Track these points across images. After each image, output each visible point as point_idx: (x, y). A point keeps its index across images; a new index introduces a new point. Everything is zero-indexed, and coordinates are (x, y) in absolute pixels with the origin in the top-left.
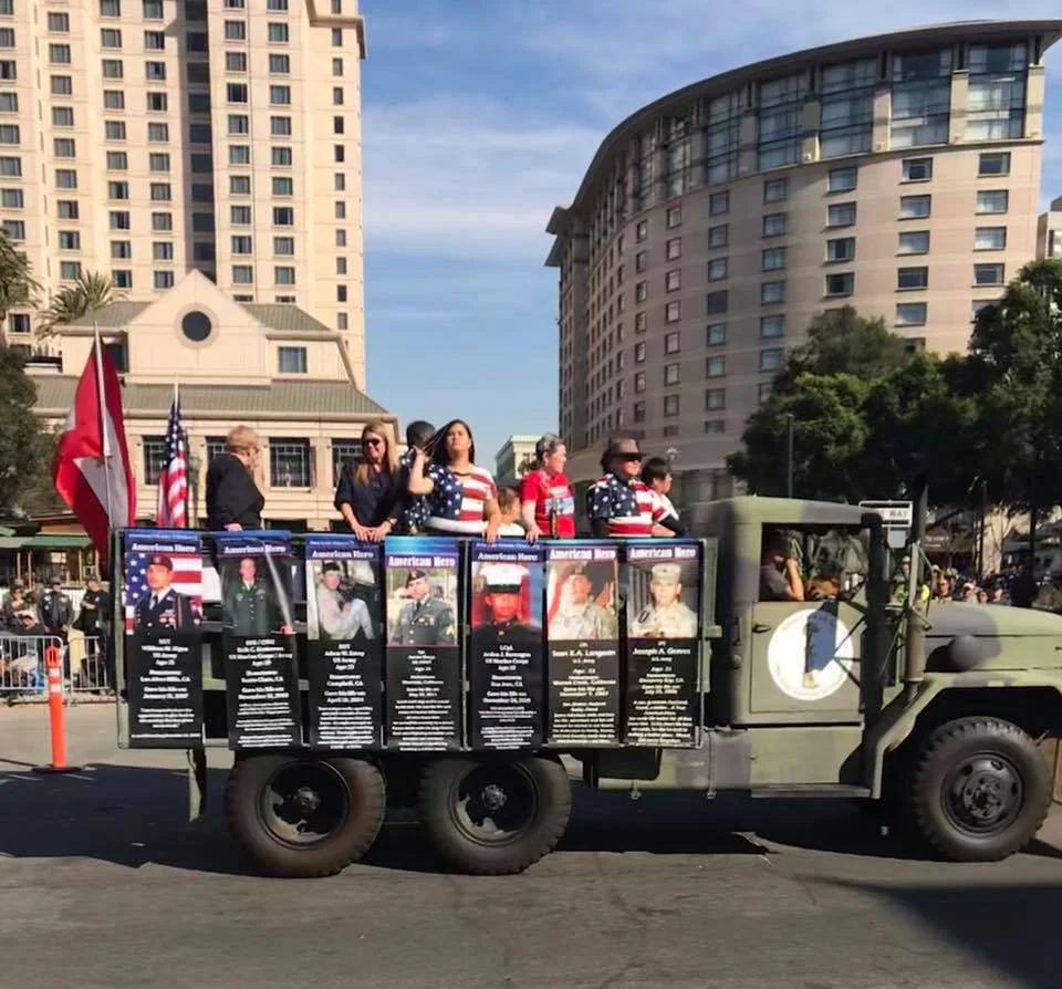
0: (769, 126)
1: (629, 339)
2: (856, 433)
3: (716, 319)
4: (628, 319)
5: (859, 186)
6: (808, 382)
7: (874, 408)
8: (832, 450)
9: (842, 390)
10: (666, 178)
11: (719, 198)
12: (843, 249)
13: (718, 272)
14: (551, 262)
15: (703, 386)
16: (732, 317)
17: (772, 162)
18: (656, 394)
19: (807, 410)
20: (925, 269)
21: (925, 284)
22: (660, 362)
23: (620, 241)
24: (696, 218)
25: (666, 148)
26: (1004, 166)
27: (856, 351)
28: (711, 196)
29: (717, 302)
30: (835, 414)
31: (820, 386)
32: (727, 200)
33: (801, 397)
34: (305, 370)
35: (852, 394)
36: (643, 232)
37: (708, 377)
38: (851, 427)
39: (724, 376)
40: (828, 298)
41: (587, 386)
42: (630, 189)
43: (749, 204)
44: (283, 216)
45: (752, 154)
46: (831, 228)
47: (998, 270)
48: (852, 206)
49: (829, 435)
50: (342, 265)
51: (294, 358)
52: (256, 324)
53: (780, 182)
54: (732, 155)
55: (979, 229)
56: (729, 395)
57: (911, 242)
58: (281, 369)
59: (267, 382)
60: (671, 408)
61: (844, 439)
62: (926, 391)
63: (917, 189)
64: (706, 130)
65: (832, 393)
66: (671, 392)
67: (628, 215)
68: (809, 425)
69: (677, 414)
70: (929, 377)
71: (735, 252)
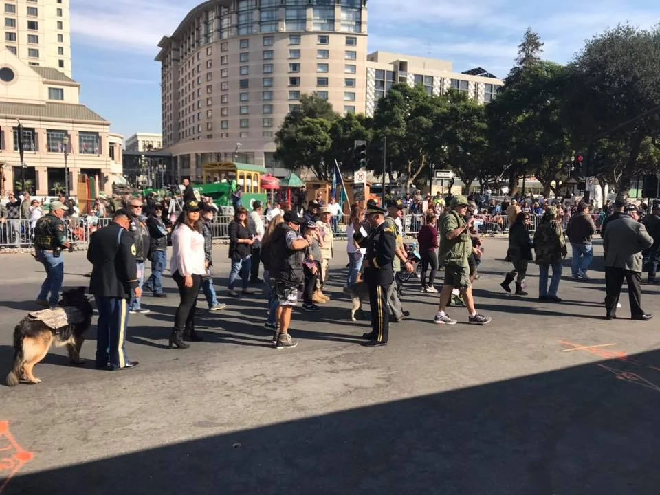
0: (264, 15)
1: (204, 96)
2: (328, 142)
3: (244, 91)
4: (203, 86)
5: (301, 43)
6: (308, 121)
7: (333, 131)
8: (319, 148)
9: (322, 124)
10: (220, 30)
11: (244, 41)
12: (295, 67)
13: (244, 71)
14: (158, 59)
15: (239, 118)
16: (251, 90)
17: (266, 29)
18: (217, 120)
19: (309, 131)
20: (327, 79)
21: (327, 84)
22: (219, 106)
23: (198, 54)
24: (234, 48)
25: (220, 18)
26: (354, 42)
27: (319, 109)
28: (241, 41)
29: (244, 84)
30: (320, 134)
31: (313, 122)
32: (248, 42)
33: (306, 126)
34: (62, 99)
35: (325, 126)
36: (210, 51)
37: (241, 114)
38: (326, 139)
39: (247, 114)
40: (290, 86)
41: (179, 113)
42: (203, 32)
43: (256, 45)
44: (33, 25)
45: (258, 25)
46: (290, 59)
47: (353, 81)
48: (299, 51)
49: (318, 142)
50: (61, 50)
51: (57, 93)
52: (38, 75)
53: (270, 38)
54: (250, 24)
55: (346, 65)
56: (250, 121)
57: (322, 67)
58: (50, 98)
59: (44, 103)
60: (224, 126)
61: (323, 144)
62: (353, 127)
63: (324, 47)
64: (238, 13)
65: (318, 126)
66: (224, 119)
67: (202, 44)
68: (310, 138)
69: (227, 128)
70: (354, 121)
71: (251, 64)
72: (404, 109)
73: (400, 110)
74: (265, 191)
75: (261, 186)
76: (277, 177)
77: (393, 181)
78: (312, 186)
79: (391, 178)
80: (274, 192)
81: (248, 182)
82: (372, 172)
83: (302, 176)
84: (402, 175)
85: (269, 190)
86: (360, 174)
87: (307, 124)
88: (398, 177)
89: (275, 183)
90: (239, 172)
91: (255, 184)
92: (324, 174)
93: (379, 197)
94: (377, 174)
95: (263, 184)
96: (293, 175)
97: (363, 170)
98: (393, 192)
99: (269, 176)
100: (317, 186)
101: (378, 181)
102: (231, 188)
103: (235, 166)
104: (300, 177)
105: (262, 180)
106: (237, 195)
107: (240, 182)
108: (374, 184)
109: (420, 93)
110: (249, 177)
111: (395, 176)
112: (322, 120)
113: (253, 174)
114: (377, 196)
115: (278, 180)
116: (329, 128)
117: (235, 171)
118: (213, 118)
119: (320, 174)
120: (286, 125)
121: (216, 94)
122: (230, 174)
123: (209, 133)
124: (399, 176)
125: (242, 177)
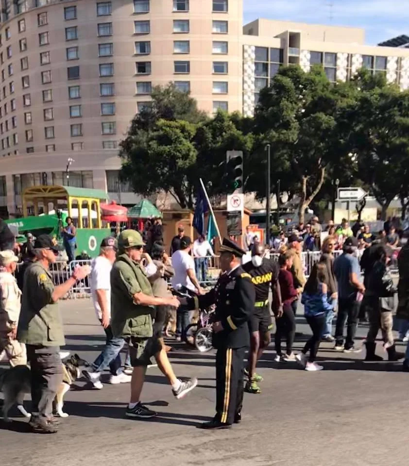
1: (18, 93)
2: (191, 153)
3: (74, 83)
4: (17, 79)
5: (150, 11)
6: (164, 125)
7: (199, 138)
8: (180, 162)
9: (183, 129)
11: (70, 9)
12: (144, 47)
13: (72, 55)
15: (69, 122)
16: (84, 83)
18: (39, 126)
19: (164, 140)
20: (188, 63)
21: (189, 71)
22: (41, 106)
23: (6, 30)
24: (56, 20)
26: (225, 7)
27: (178, 108)
28: (65, 8)
29: (73, 73)
30: (181, 143)
31: (170, 126)
32: (75, 11)
33: (161, 133)
35: (187, 131)
36: (22, 26)
37: (71, 117)
38: (189, 150)
39: (80, 117)
40: (137, 75)
43: (87, 16)
46: (136, 35)
47: (225, 65)
48: (147, 23)
49: (178, 154)
53: (106, 4)
55: (214, 42)
56: (84, 127)
57: (180, 46)
60: (49, 135)
61: (186, 157)
62: (225, 132)
63: (182, 16)
65: (178, 131)
66: (48, 124)
67: (11, 15)
68: (167, 148)
69: (54, 137)
70: (226, 124)
71: (82, 44)
72: (296, 103)
73: (290, 106)
74: (109, 225)
75: (102, 218)
76: (123, 205)
77: (282, 206)
78: (171, 216)
79: (279, 201)
80: (121, 226)
81: (84, 212)
82: (253, 195)
83: (158, 203)
84: (295, 196)
85: (113, 224)
86: (236, 198)
87: (162, 129)
88: (289, 200)
89: (121, 214)
90: (71, 200)
91: (94, 215)
92: (187, 199)
93: (263, 230)
94: (260, 197)
95: (105, 215)
96: (146, 202)
97: (239, 193)
98: (282, 221)
99: (112, 204)
100: (177, 217)
101: (260, 207)
102: (60, 222)
103: (66, 192)
104: (155, 205)
105: (103, 210)
106: (69, 233)
107: (74, 213)
108: (255, 211)
109: (317, 79)
110: (85, 206)
111: (285, 198)
112: (183, 122)
113: (90, 202)
114: (259, 227)
115: (125, 209)
116: (193, 134)
117: (65, 198)
118: (33, 125)
119: (182, 199)
120: (133, 132)
121: (35, 89)
122: (60, 202)
123: (29, 145)
124: (290, 197)
125: (75, 206)
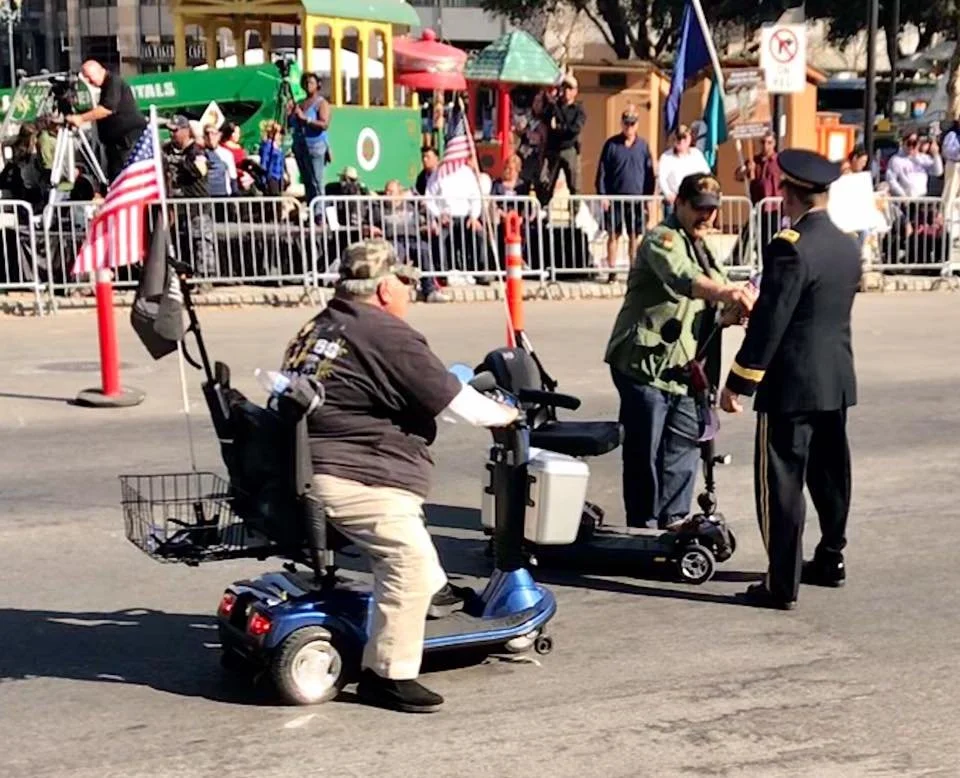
74: (415, 97)
75: (397, 81)
76: (457, 44)
77: (900, 65)
78: (595, 81)
79: (893, 50)
80: (447, 101)
81: (347, 63)
82: (821, 27)
83: (551, 38)
84: (936, 38)
85: (426, 94)
86: (784, 36)
88: (920, 48)
89: (448, 68)
90: (311, 27)
91: (374, 70)
92: (635, 32)
93: (853, 128)
94: (839, 35)
95: (405, 70)
96: (519, 38)
97: (797, 21)
98: (900, 107)
99: (425, 38)
100: (615, 82)
101: (849, 62)
102: (285, 87)
104: (541, 44)
105: (398, 57)
106: (311, 118)
107: (318, 61)
108: (833, 72)
110: (352, 43)
111: (909, 40)
113: (365, 31)
114: (842, 121)
115: (462, 55)
117: (297, 19)
119: (619, 29)
122: (277, 28)
124: (924, 42)
125: (324, 42)
